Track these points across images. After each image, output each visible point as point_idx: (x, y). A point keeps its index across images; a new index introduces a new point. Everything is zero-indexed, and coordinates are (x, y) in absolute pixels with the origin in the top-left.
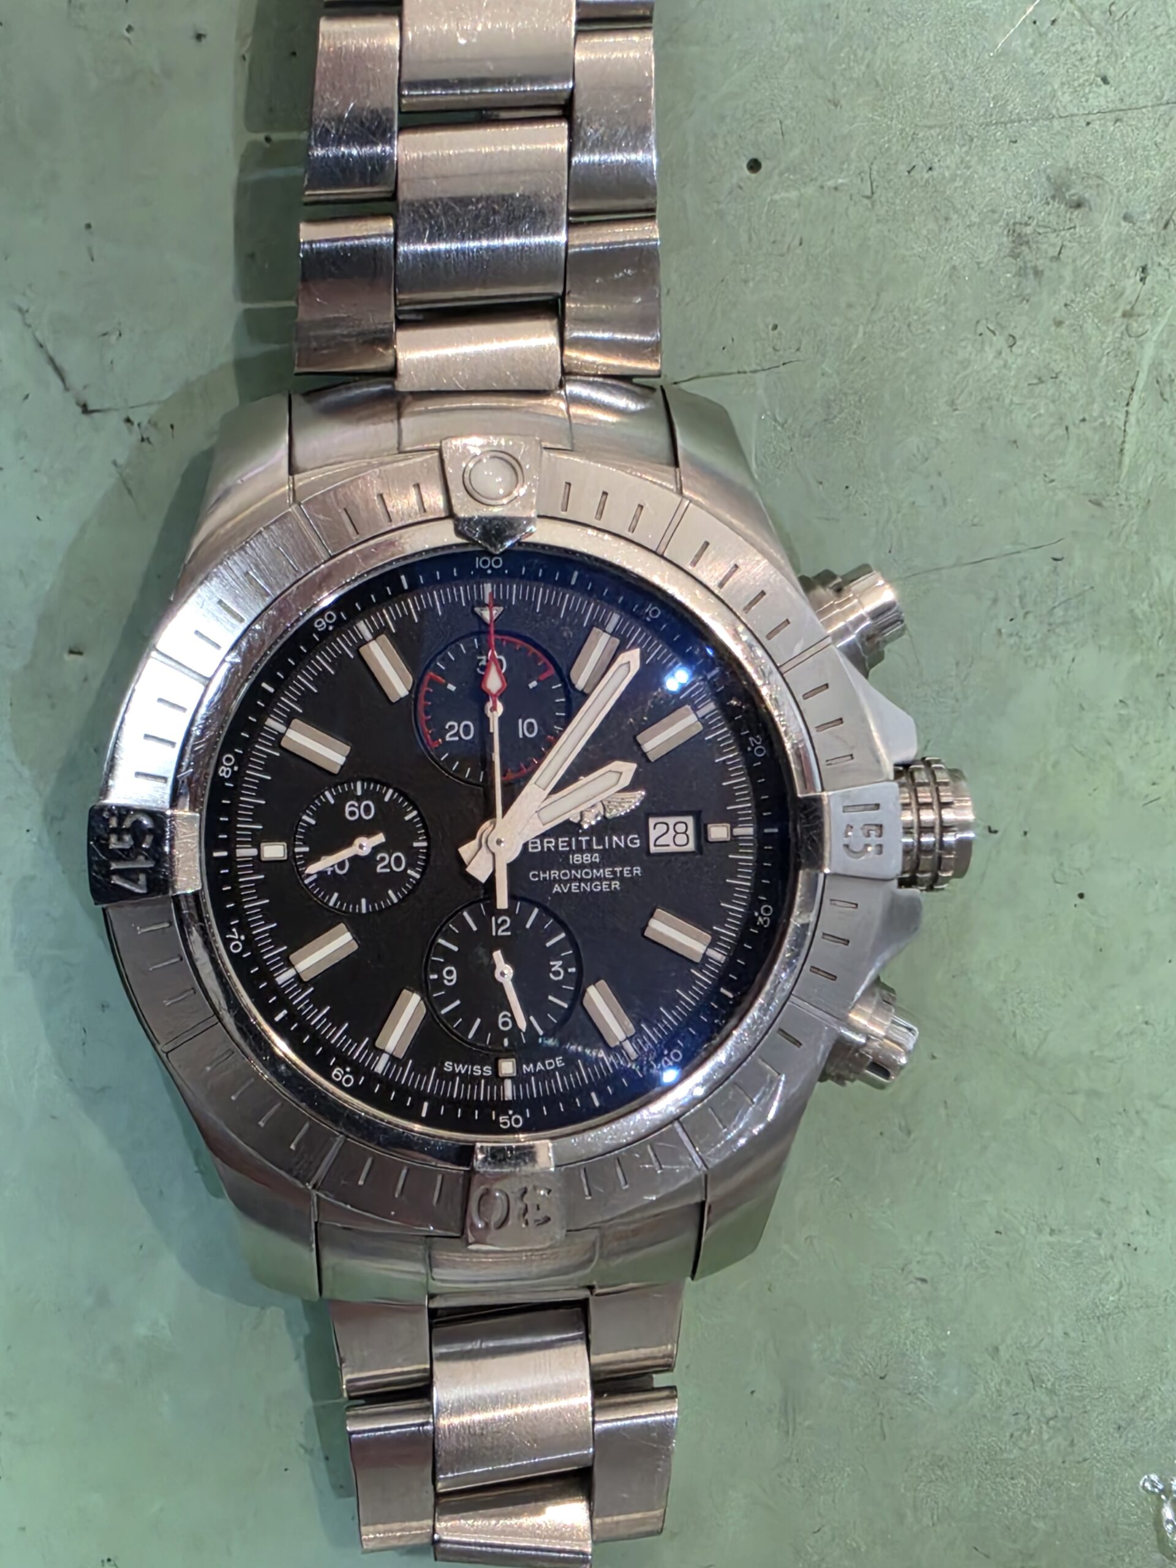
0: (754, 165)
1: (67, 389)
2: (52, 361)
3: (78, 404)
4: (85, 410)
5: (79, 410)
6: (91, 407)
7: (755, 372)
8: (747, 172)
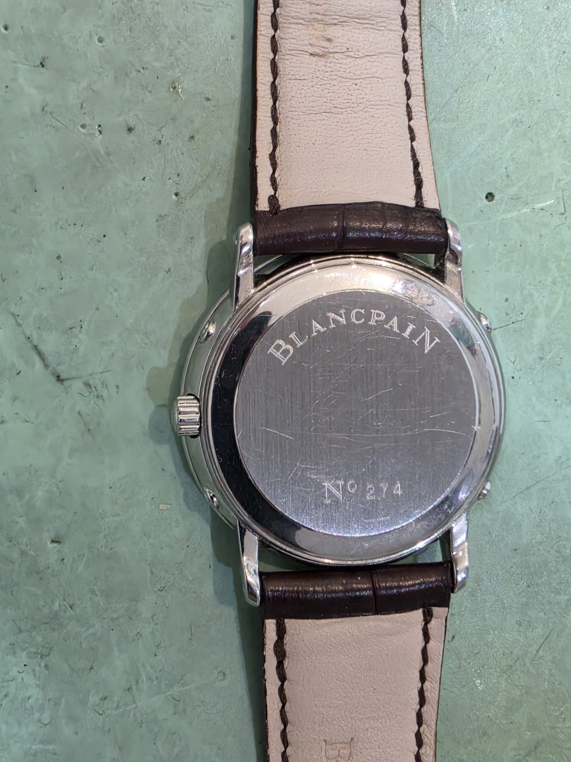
1: (46, 366)
2: (36, 347)
4: (59, 379)
5: (54, 379)
7: (495, 329)
8: (485, 202)
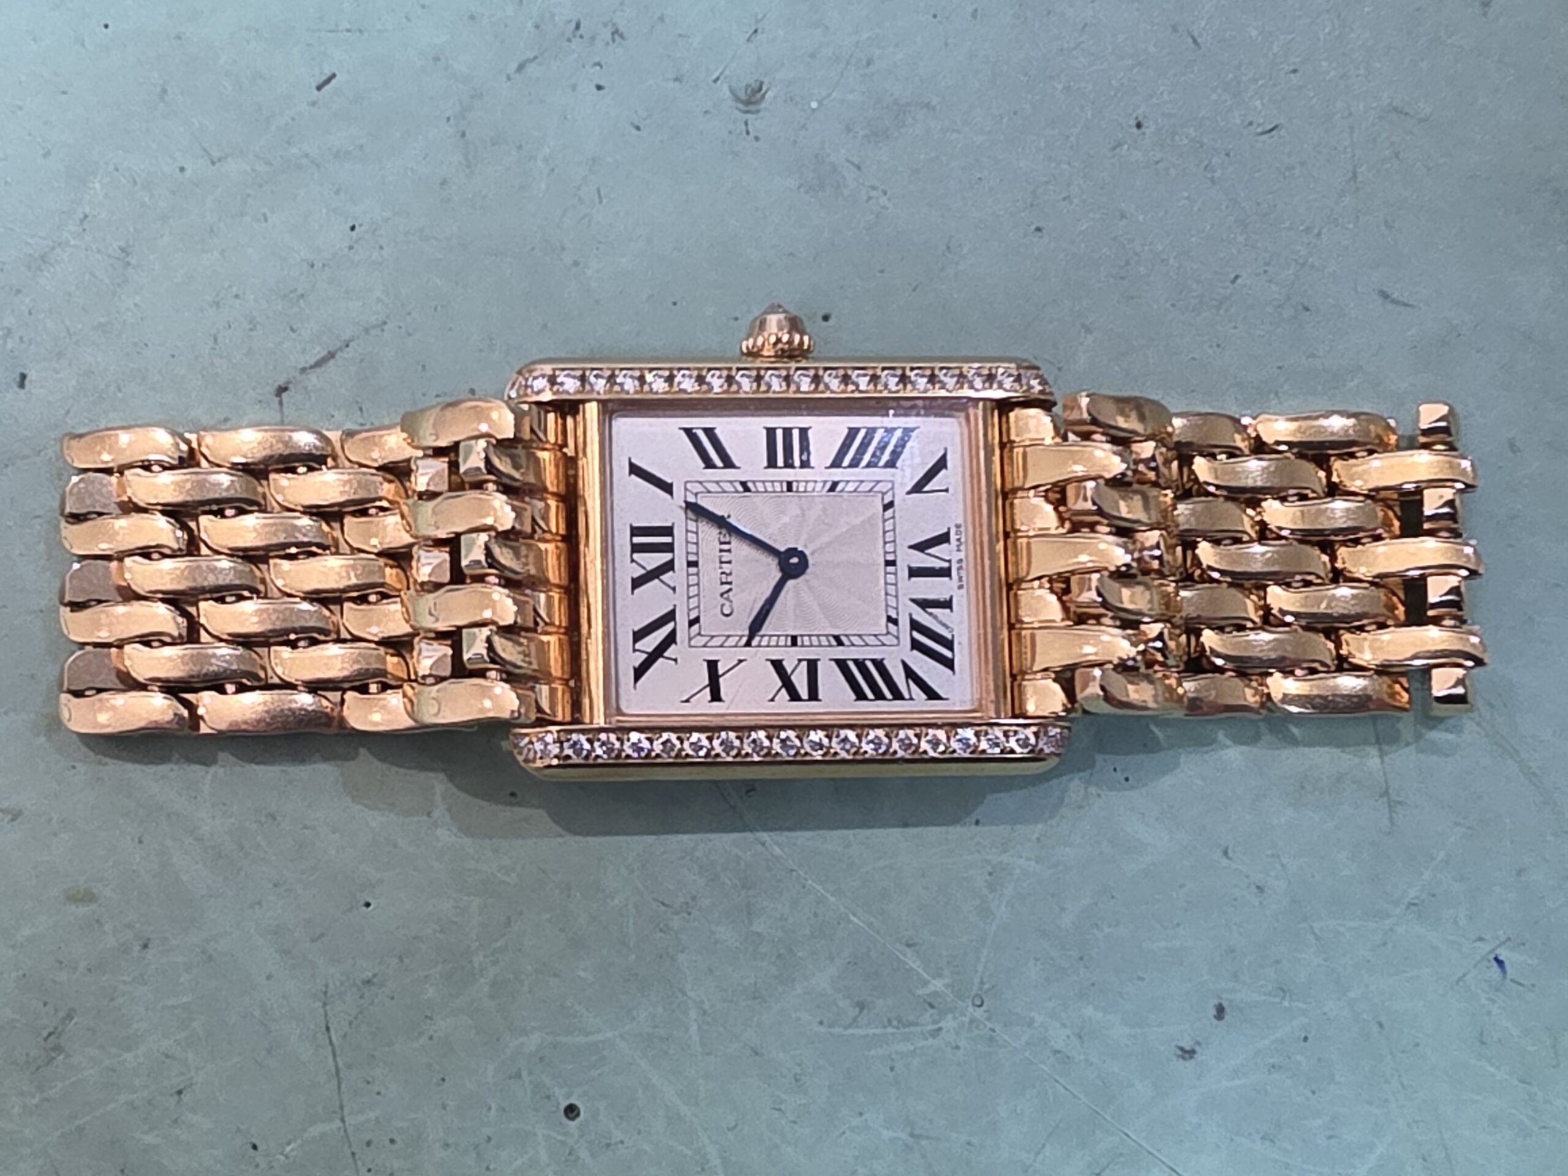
0: (571, 1111)
1: (303, 370)
2: (331, 355)
3: (289, 382)
4: (282, 390)
5: (281, 382)
6: (284, 395)
7: (343, 1120)
8: (564, 1104)
